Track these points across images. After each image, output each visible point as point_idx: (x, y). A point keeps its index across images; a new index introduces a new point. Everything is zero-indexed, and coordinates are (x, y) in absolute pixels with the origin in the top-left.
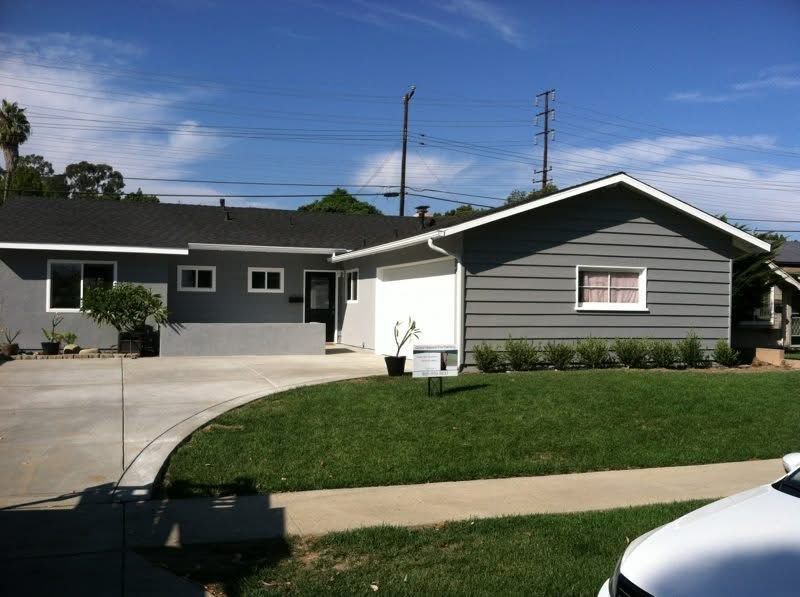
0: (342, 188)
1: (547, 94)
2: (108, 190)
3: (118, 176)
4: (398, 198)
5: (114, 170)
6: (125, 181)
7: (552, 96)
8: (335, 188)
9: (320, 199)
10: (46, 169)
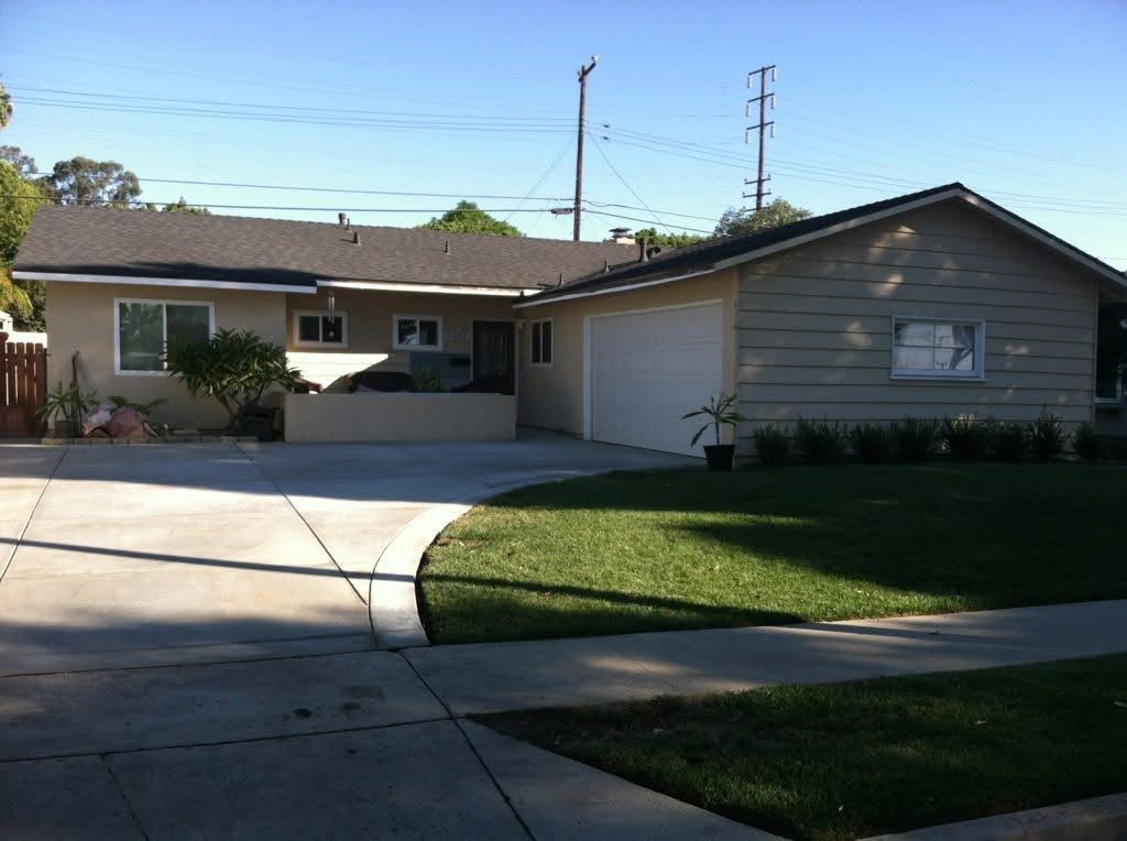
0: (469, 201)
1: (763, 70)
2: (119, 197)
3: (131, 178)
4: (572, 216)
5: (125, 170)
6: (142, 185)
7: (768, 74)
8: (460, 200)
9: (439, 216)
10: (25, 168)
